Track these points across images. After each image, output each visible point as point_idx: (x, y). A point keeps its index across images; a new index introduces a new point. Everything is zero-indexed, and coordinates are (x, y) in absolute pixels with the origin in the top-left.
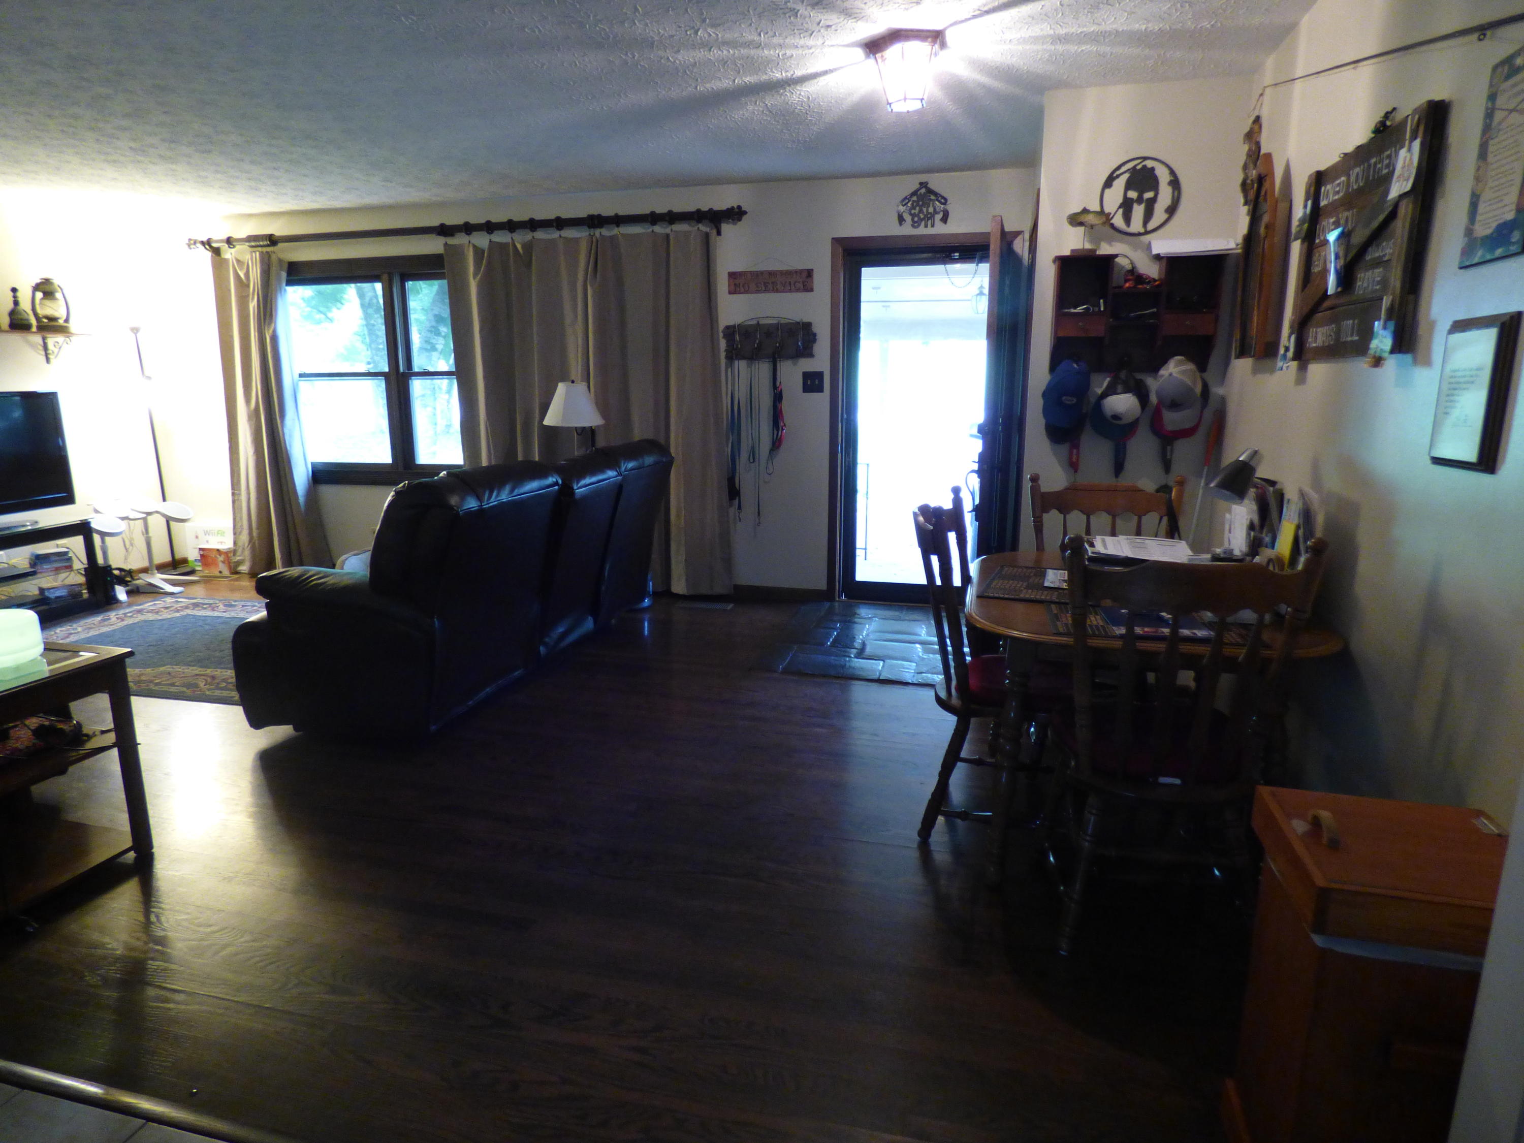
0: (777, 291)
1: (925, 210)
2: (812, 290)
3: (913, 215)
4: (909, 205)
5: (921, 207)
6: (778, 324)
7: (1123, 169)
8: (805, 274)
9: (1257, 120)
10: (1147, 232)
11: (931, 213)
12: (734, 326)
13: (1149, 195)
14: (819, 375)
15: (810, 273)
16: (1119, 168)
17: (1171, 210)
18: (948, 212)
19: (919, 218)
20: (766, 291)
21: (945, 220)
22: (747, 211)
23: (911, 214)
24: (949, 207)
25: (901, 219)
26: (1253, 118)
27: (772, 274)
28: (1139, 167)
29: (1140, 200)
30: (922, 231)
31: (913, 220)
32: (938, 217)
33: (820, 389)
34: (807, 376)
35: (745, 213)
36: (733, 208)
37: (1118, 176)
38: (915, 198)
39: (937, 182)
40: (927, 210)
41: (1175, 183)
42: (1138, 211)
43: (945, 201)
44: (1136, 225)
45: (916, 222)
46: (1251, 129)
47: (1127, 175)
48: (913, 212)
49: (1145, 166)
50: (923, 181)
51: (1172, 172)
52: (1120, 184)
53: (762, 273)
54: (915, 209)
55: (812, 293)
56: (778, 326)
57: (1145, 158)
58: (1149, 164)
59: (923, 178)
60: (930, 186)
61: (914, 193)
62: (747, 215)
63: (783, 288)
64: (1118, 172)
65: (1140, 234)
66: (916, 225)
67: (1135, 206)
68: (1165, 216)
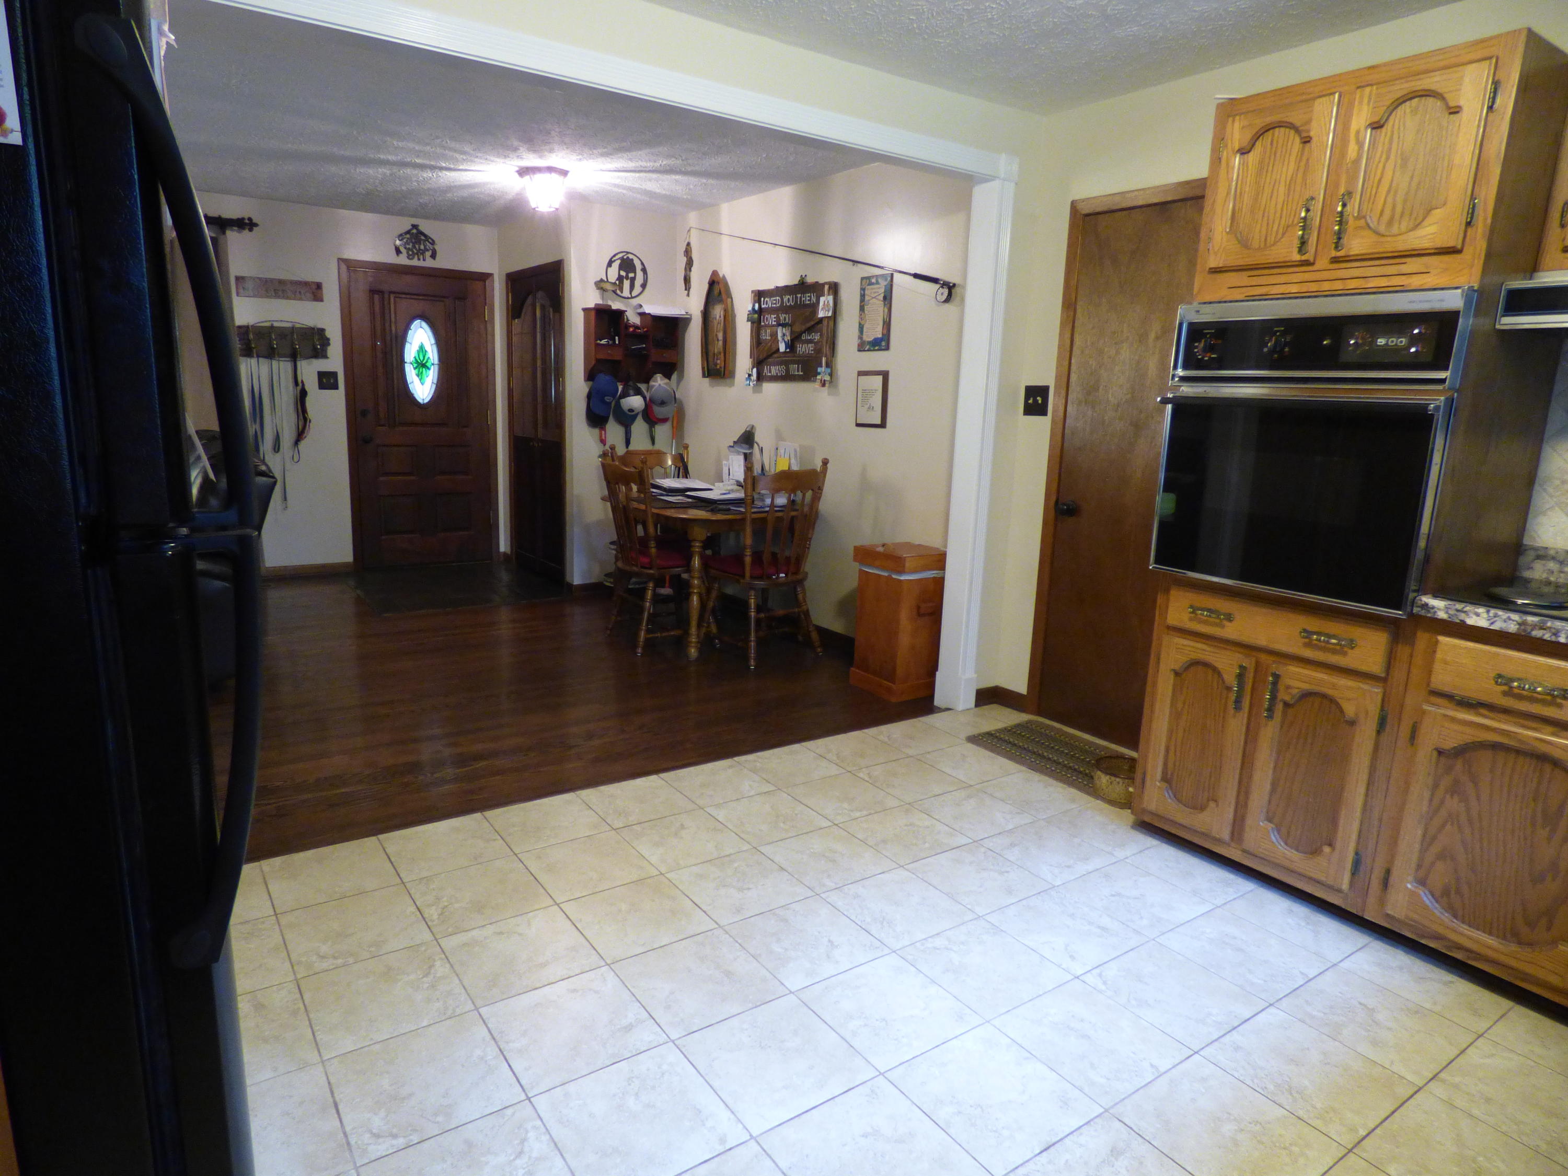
0: (288, 298)
1: (417, 246)
2: (322, 300)
3: (408, 249)
4: (405, 240)
5: (414, 244)
6: (293, 328)
7: (617, 257)
8: (314, 287)
9: (688, 244)
10: (632, 298)
11: (422, 250)
12: (247, 327)
13: (631, 275)
14: (334, 375)
15: (319, 286)
16: (614, 256)
17: (644, 286)
18: (435, 250)
19: (413, 252)
20: (277, 296)
21: (433, 256)
22: (258, 223)
23: (405, 248)
24: (436, 247)
25: (398, 251)
26: (686, 243)
27: (281, 282)
28: (625, 257)
29: (627, 278)
30: (415, 262)
31: (408, 253)
32: (428, 254)
33: (335, 387)
34: (321, 375)
35: (256, 225)
36: (243, 219)
37: (615, 261)
38: (408, 236)
39: (426, 226)
40: (419, 247)
41: (644, 270)
42: (627, 284)
43: (433, 243)
44: (626, 293)
45: (411, 255)
46: (686, 249)
47: (619, 262)
48: (408, 246)
49: (628, 257)
50: (416, 223)
51: (642, 264)
52: (616, 265)
53: (272, 280)
54: (409, 245)
55: (321, 303)
56: (293, 330)
57: (628, 253)
58: (631, 256)
59: (415, 221)
60: (421, 228)
61: (408, 232)
62: (258, 228)
63: (293, 296)
64: (614, 258)
65: (628, 298)
66: (411, 257)
67: (625, 280)
68: (640, 289)
